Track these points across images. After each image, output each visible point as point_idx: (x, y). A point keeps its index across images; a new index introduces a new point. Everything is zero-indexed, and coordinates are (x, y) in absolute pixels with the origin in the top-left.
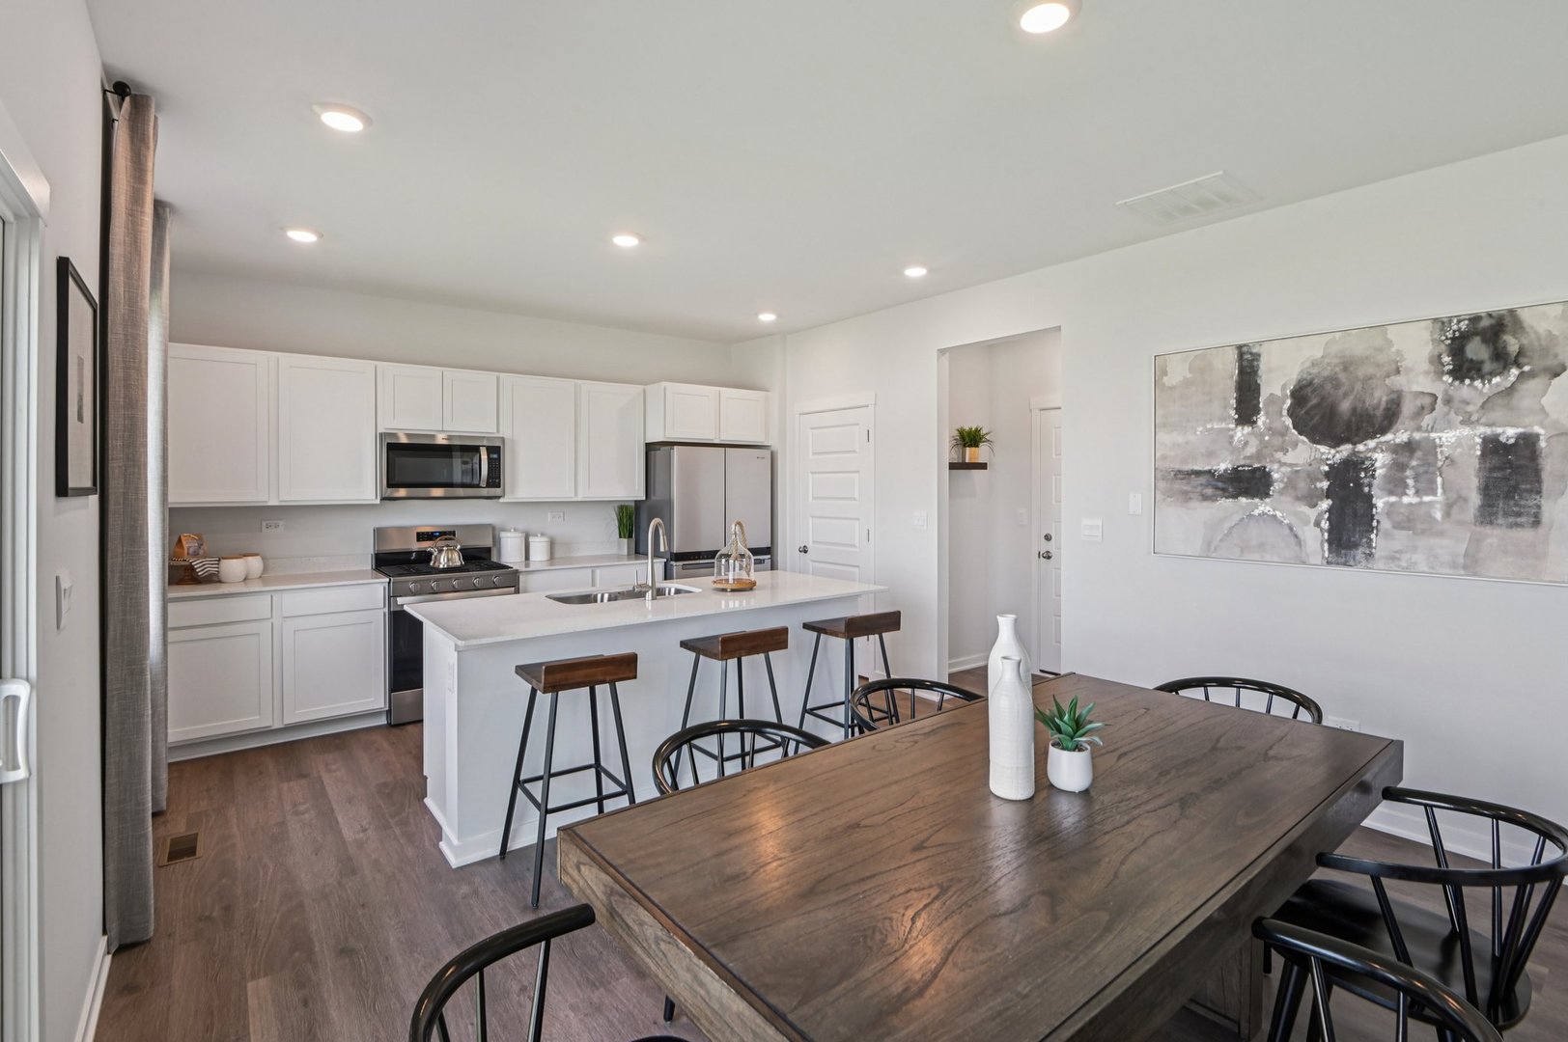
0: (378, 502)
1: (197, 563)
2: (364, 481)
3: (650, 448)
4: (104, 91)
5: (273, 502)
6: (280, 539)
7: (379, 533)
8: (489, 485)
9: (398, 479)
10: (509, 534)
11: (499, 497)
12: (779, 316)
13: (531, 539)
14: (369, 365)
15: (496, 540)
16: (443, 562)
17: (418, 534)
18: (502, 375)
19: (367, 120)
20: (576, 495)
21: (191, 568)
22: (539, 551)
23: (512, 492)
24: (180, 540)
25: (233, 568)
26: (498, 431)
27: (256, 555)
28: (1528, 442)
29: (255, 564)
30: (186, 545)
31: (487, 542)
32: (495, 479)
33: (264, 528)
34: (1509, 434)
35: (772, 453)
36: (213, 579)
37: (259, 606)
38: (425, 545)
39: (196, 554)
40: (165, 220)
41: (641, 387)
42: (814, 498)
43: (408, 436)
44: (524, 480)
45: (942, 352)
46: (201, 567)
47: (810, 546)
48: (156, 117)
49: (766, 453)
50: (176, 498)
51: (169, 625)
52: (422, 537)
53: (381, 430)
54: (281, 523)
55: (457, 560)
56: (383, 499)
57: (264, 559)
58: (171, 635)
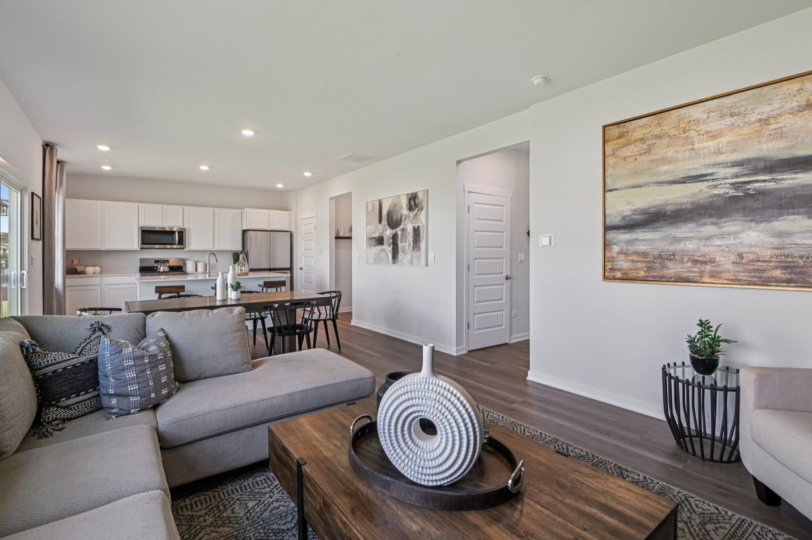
0: (139, 249)
1: (78, 268)
2: (134, 243)
3: (244, 232)
4: (43, 145)
5: (103, 249)
6: (107, 261)
7: (141, 260)
8: (179, 244)
9: (146, 242)
10: (189, 262)
11: (184, 249)
12: (284, 185)
13: (198, 264)
14: (136, 204)
15: (185, 264)
16: (162, 269)
17: (155, 261)
18: (185, 207)
19: (111, 147)
20: (214, 248)
21: (76, 269)
22: (201, 268)
23: (189, 246)
24: (73, 261)
25: (90, 270)
26: (183, 225)
27: (98, 266)
28: (419, 227)
29: (98, 269)
30: (74, 262)
31: (181, 264)
32: (181, 242)
33: (101, 258)
34: (416, 225)
35: (291, 234)
36: (83, 273)
37: (97, 280)
38: (156, 265)
39: (78, 265)
40: (64, 166)
41: (240, 210)
42: (304, 250)
43: (159, 228)
44: (194, 242)
45: (331, 199)
46: (79, 269)
47: (303, 267)
48: (56, 149)
49: (289, 233)
50: (68, 247)
51: (67, 285)
52: (157, 262)
53: (140, 226)
54: (107, 256)
55: (167, 269)
56: (141, 248)
57: (101, 268)
58: (67, 288)
